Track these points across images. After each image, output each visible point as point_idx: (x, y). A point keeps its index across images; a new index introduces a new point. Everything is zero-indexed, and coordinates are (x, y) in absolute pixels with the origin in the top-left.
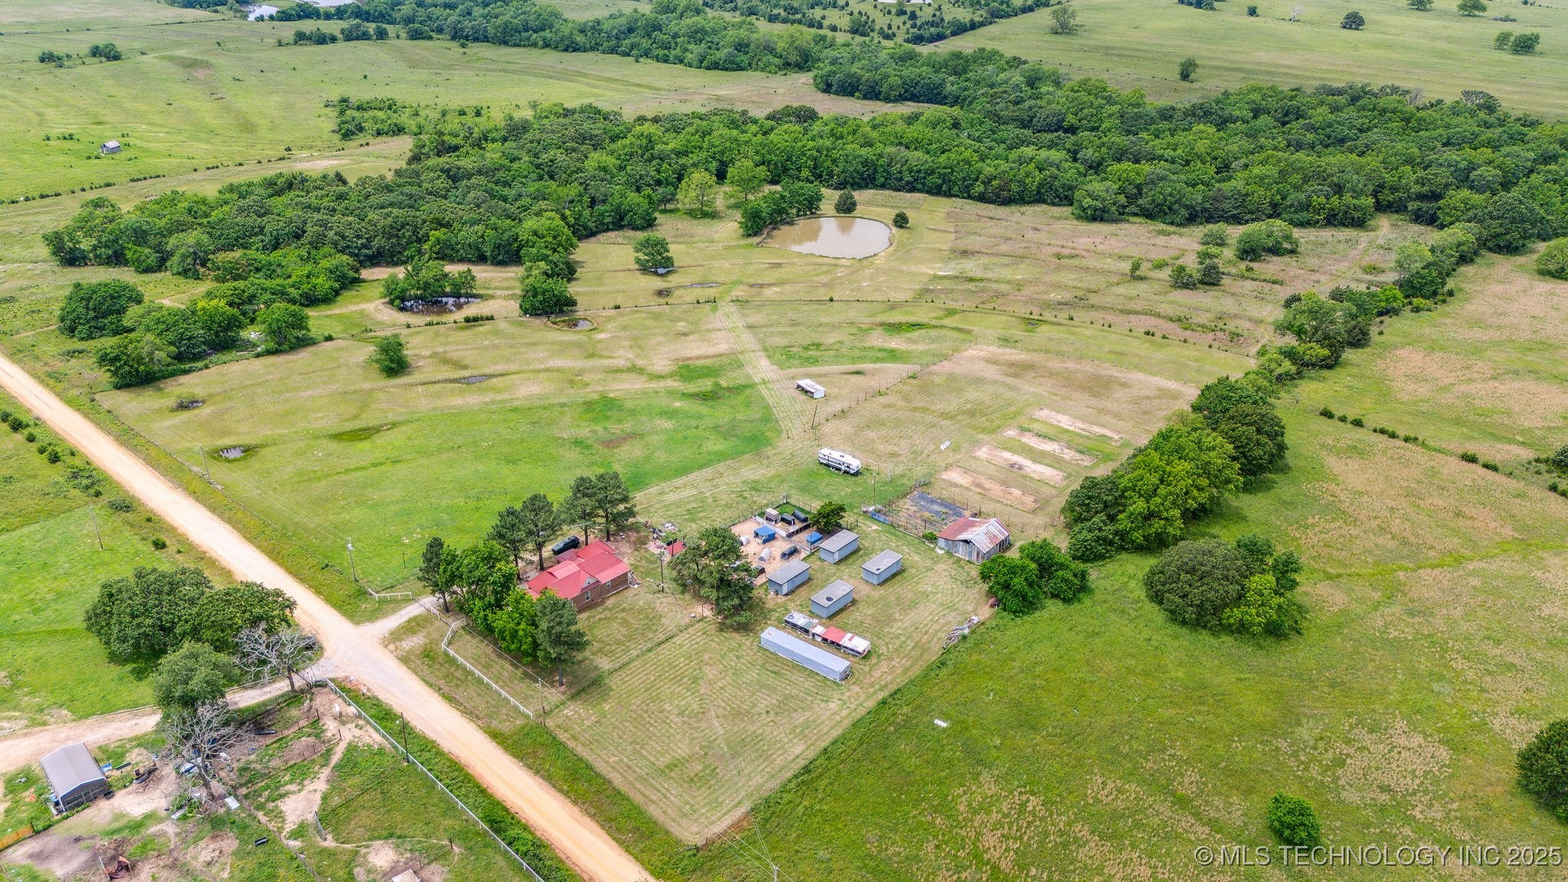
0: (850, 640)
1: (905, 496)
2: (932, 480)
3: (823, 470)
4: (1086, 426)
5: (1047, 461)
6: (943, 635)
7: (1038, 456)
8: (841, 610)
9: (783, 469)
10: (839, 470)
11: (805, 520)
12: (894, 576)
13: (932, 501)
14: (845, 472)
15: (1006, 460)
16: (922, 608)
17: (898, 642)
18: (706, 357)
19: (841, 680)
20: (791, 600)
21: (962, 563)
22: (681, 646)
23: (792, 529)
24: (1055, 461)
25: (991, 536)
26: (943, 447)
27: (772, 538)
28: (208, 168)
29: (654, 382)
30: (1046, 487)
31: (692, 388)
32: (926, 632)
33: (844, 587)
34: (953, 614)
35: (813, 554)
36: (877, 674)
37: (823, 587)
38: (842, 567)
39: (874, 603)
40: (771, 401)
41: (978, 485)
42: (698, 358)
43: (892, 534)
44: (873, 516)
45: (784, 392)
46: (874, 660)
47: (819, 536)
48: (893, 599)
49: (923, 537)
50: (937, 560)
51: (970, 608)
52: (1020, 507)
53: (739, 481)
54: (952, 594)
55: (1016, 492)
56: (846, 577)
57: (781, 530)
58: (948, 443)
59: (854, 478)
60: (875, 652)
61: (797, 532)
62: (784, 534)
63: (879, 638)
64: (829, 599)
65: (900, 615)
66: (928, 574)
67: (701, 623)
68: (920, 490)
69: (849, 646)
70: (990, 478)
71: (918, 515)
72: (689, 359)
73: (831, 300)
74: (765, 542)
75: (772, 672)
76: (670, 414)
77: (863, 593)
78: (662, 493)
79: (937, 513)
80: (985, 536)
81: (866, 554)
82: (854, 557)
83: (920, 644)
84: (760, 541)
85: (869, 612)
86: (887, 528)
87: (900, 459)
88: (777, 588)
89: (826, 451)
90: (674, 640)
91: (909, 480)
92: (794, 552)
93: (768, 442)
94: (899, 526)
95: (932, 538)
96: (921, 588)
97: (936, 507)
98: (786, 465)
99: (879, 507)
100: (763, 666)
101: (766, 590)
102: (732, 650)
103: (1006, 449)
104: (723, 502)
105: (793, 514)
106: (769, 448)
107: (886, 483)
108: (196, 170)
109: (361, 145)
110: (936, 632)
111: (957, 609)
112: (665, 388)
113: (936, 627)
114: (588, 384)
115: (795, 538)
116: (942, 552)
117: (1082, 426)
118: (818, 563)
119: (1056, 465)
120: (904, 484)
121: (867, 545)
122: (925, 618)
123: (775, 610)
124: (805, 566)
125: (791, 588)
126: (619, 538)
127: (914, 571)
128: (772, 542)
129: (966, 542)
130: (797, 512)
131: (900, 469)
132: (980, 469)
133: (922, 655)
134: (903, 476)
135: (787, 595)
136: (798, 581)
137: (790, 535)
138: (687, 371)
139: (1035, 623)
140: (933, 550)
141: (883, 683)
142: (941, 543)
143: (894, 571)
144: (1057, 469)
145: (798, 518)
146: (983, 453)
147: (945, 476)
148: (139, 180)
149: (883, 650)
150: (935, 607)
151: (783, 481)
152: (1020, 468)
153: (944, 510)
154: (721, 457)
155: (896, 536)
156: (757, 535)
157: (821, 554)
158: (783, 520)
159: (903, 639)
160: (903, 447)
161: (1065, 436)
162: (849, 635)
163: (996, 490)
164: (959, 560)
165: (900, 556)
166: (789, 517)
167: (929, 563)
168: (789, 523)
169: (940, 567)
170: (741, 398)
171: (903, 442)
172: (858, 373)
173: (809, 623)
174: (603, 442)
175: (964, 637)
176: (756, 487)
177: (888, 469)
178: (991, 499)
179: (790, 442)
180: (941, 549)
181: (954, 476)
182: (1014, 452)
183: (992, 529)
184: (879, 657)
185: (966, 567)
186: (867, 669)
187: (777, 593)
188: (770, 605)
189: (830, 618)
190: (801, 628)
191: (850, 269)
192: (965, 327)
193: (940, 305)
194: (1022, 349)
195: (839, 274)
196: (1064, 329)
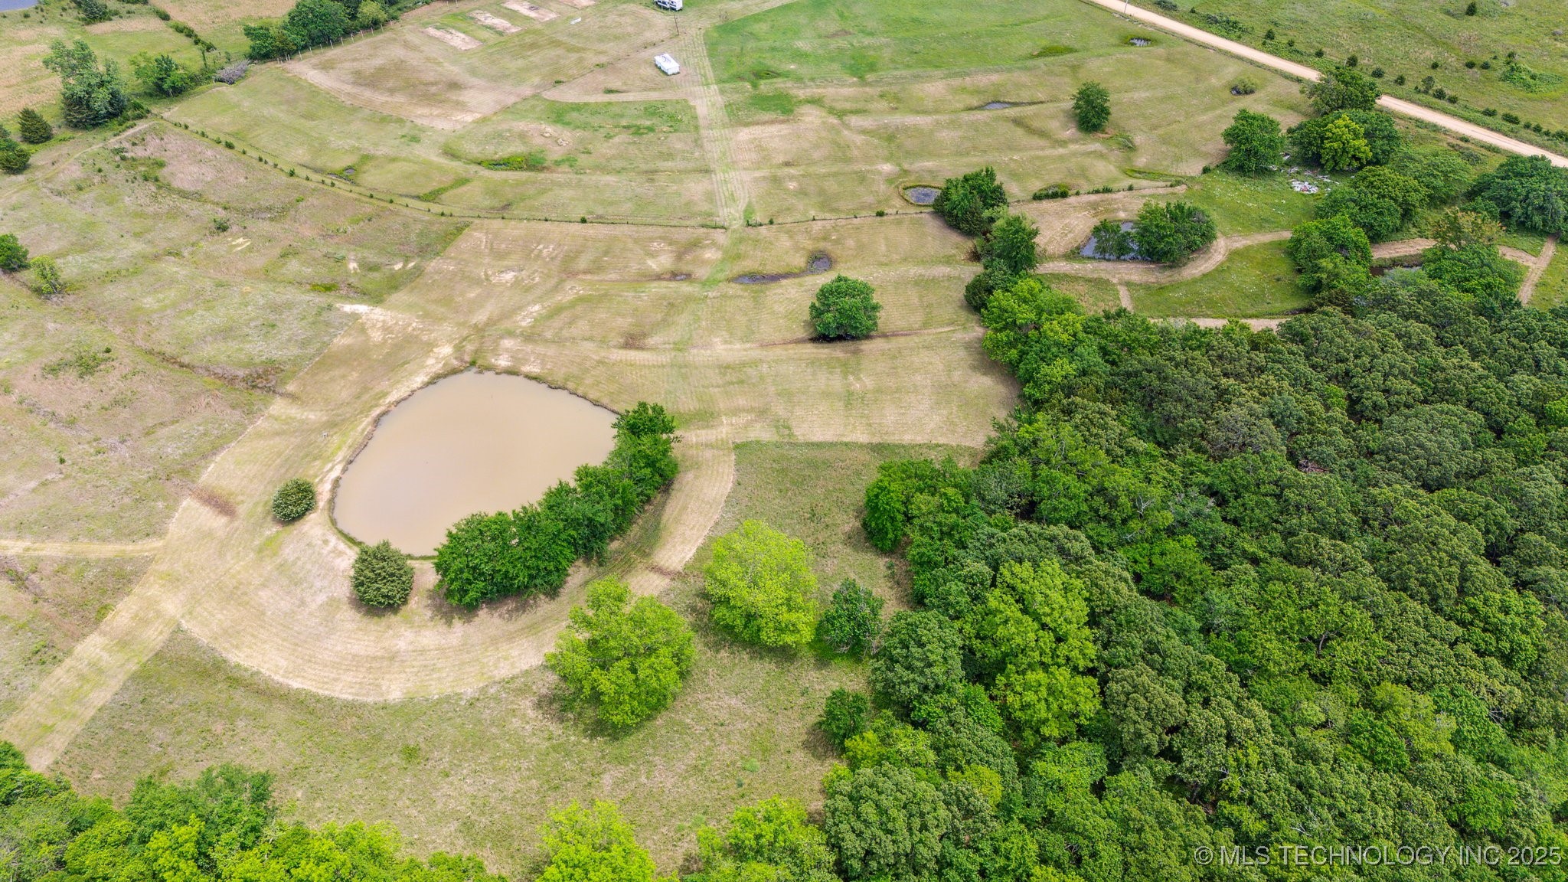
18: (765, 123)
29: (817, 96)
31: (779, 83)
40: (707, 62)
42: (772, 122)
45: (691, 71)
72: (783, 122)
76: (799, 56)
93: (718, 28)
106: (717, 23)
112: (806, 86)
114: (881, 96)
138: (784, 107)
170: (734, 71)
172: (610, 91)
179: (699, 26)
191: (506, 325)
192: (444, 161)
193: (436, 208)
194: (408, 124)
195: (537, 307)
196: (319, 163)
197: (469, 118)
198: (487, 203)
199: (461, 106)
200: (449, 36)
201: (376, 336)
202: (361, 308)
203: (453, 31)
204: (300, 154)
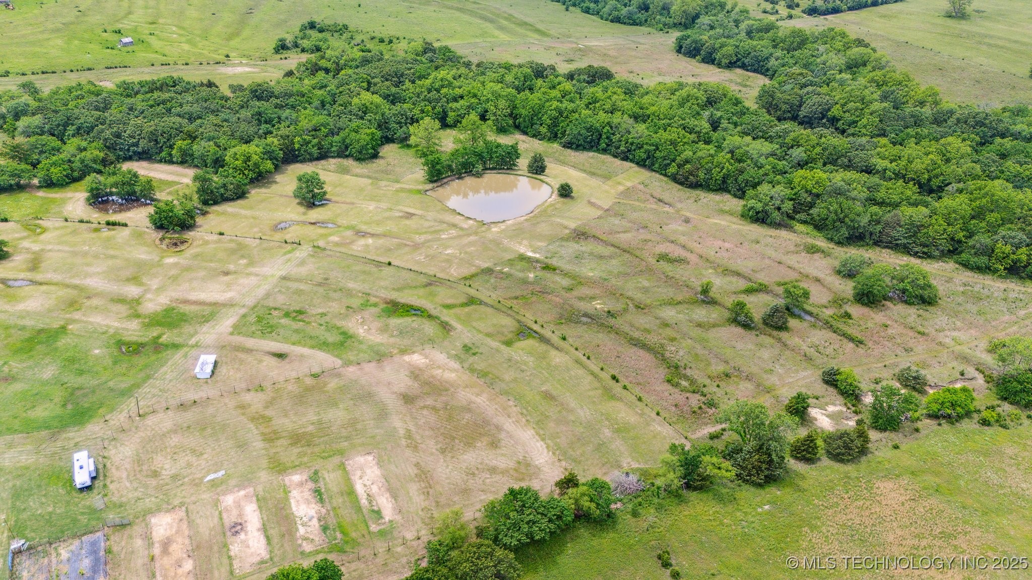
1: (84, 534)
2: (138, 521)
4: (379, 491)
13: (94, 552)
26: (210, 477)
28: (162, 65)
30: (225, 570)
41: (166, 544)
55: (187, 567)
58: (221, 473)
68: (108, 530)
71: (57, 567)
73: (390, 264)
87: (151, 481)
91: (119, 512)
97: (85, 562)
107: (92, 511)
108: (153, 65)
109: (281, 59)
117: (374, 491)
131: (132, 496)
134: (120, 506)
146: (235, 497)
147: (156, 519)
148: (111, 68)
153: (87, 569)
163: (173, 557)
170: (155, 357)
172: (280, 356)
177: (122, 492)
178: (150, 569)
181: (166, 521)
191: (461, 233)
192: (453, 323)
193: (472, 292)
194: (466, 365)
195: (443, 236)
196: (543, 347)
197: (417, 359)
198: (439, 289)
199: (415, 374)
200: (375, 489)
201: (525, 242)
202: (530, 254)
203: (364, 502)
204: (557, 358)
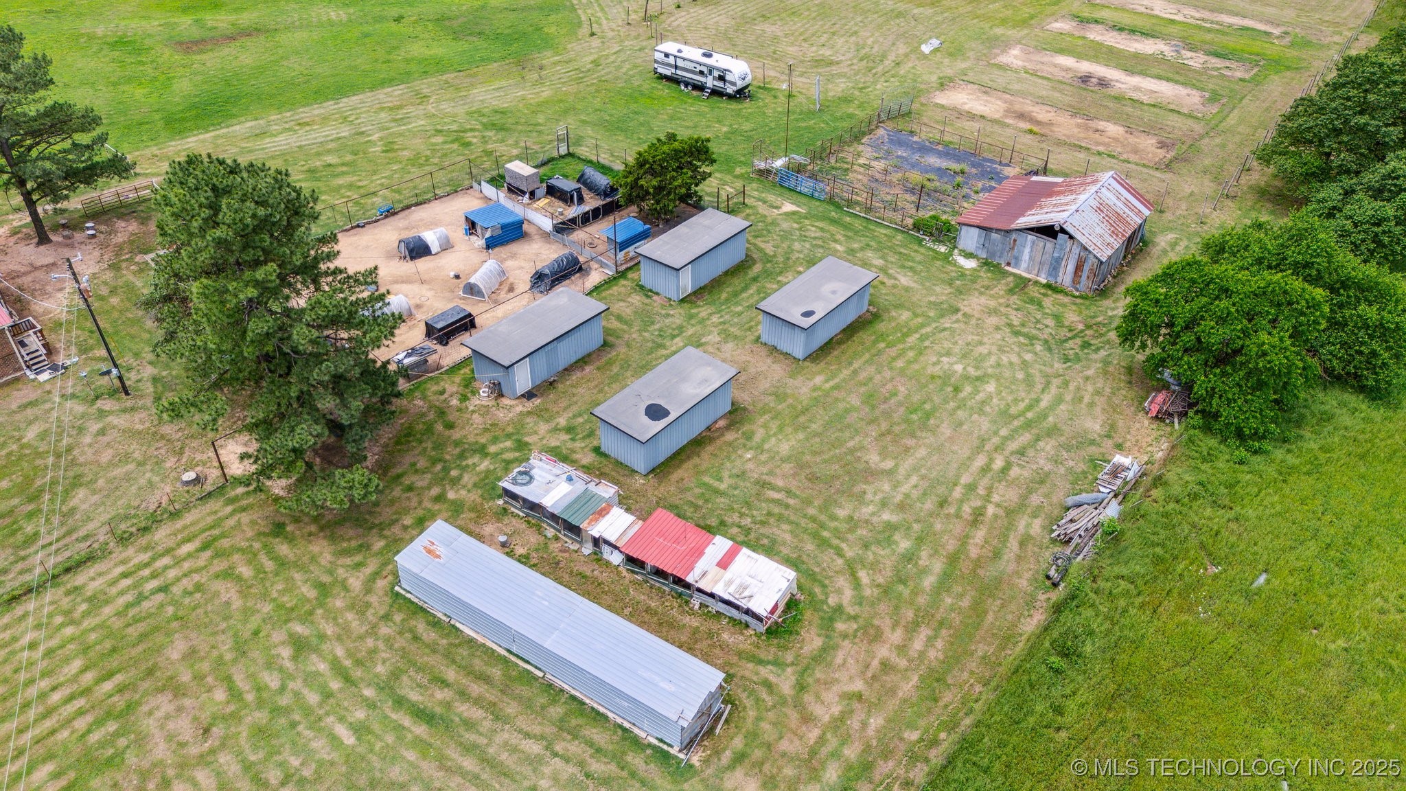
0: (724, 563)
1: (857, 138)
2: (916, 106)
3: (665, 89)
4: (1206, 14)
5: (1155, 71)
6: (1036, 527)
7: (1136, 64)
8: (698, 443)
9: (573, 88)
10: (700, 88)
11: (612, 190)
12: (851, 330)
13: (923, 149)
14: (716, 93)
15: (1068, 70)
16: (946, 430)
17: (887, 557)
19: (688, 746)
20: (538, 413)
21: (1033, 291)
22: (96, 601)
23: (573, 211)
24: (1176, 73)
25: (1113, 218)
26: (926, 49)
27: (513, 233)
30: (1175, 117)
32: (978, 514)
33: (706, 371)
34: (1048, 446)
35: (621, 275)
36: (827, 707)
37: (645, 368)
38: (703, 311)
39: (799, 415)
41: (1021, 116)
43: (833, 221)
44: (780, 182)
46: (812, 641)
47: (640, 226)
48: (855, 401)
49: (916, 227)
50: (963, 284)
51: (1095, 426)
52: (1133, 158)
53: (461, 111)
54: (1029, 382)
55: (1113, 129)
56: (714, 338)
57: (541, 216)
58: (935, 43)
59: (734, 105)
60: (815, 604)
61: (586, 219)
62: (547, 224)
63: (823, 544)
64: (655, 412)
65: (884, 455)
66: (947, 323)
67: (214, 505)
68: (890, 125)
69: (719, 590)
70: (1042, 101)
71: (896, 177)
74: (491, 244)
75: (422, 715)
77: (764, 385)
78: (262, 134)
79: (941, 172)
80: (1095, 218)
81: (768, 274)
82: (737, 282)
83: (965, 566)
84: (479, 242)
85: (785, 448)
86: (822, 208)
87: (835, 69)
88: (498, 375)
89: (670, 47)
90: (80, 579)
91: (861, 106)
92: (568, 270)
93: (546, 43)
94: (851, 203)
95: (943, 232)
96: (933, 364)
97: (934, 161)
98: (579, 81)
99: (799, 159)
100: (388, 686)
101: (468, 383)
102: (287, 614)
103: (1061, 51)
104: (406, 154)
105: (581, 179)
106: (549, 53)
107: (810, 113)
110: (1011, 513)
111: (1053, 432)
113: (1005, 495)
115: (580, 235)
116: (970, 264)
117: (1198, 15)
118: (636, 299)
119: (1177, 77)
120: (851, 116)
121: (769, 249)
122: (964, 465)
123: (482, 450)
124: (595, 306)
125: (544, 374)
126: (78, 236)
127: (905, 315)
128: (514, 247)
129: (1049, 231)
130: (590, 172)
131: (839, 87)
132: (1016, 87)
133: (978, 610)
134: (846, 100)
135: (529, 395)
136: (567, 353)
137: (564, 228)
139: (1315, 469)
140: (946, 258)
141: (851, 752)
142: (970, 239)
143: (850, 316)
144: (1184, 84)
145: (591, 187)
146: (1013, 57)
147: (943, 99)
149: (843, 594)
150: (985, 425)
151: (566, 112)
152: (1103, 83)
153: (956, 166)
154: (435, 66)
155: (847, 227)
156: (472, 226)
157: (646, 275)
158: (552, 191)
159: (904, 545)
160: (842, 49)
161: (1173, 30)
162: (720, 545)
163: (1067, 126)
164: (1022, 284)
165: (867, 276)
166: (568, 185)
167: (942, 292)
168: (565, 197)
169: (974, 303)
171: (840, 41)
173: (585, 499)
174: (180, 43)
175: (1112, 537)
176: (499, 122)
177: (810, 87)
178: (1059, 143)
179: (595, 42)
180: (969, 255)
181: (961, 98)
182: (1080, 56)
183: (1109, 197)
184: (827, 624)
185: (1047, 302)
186: (786, 683)
187: (498, 391)
188: (472, 428)
189: (661, 470)
190: (554, 517)
